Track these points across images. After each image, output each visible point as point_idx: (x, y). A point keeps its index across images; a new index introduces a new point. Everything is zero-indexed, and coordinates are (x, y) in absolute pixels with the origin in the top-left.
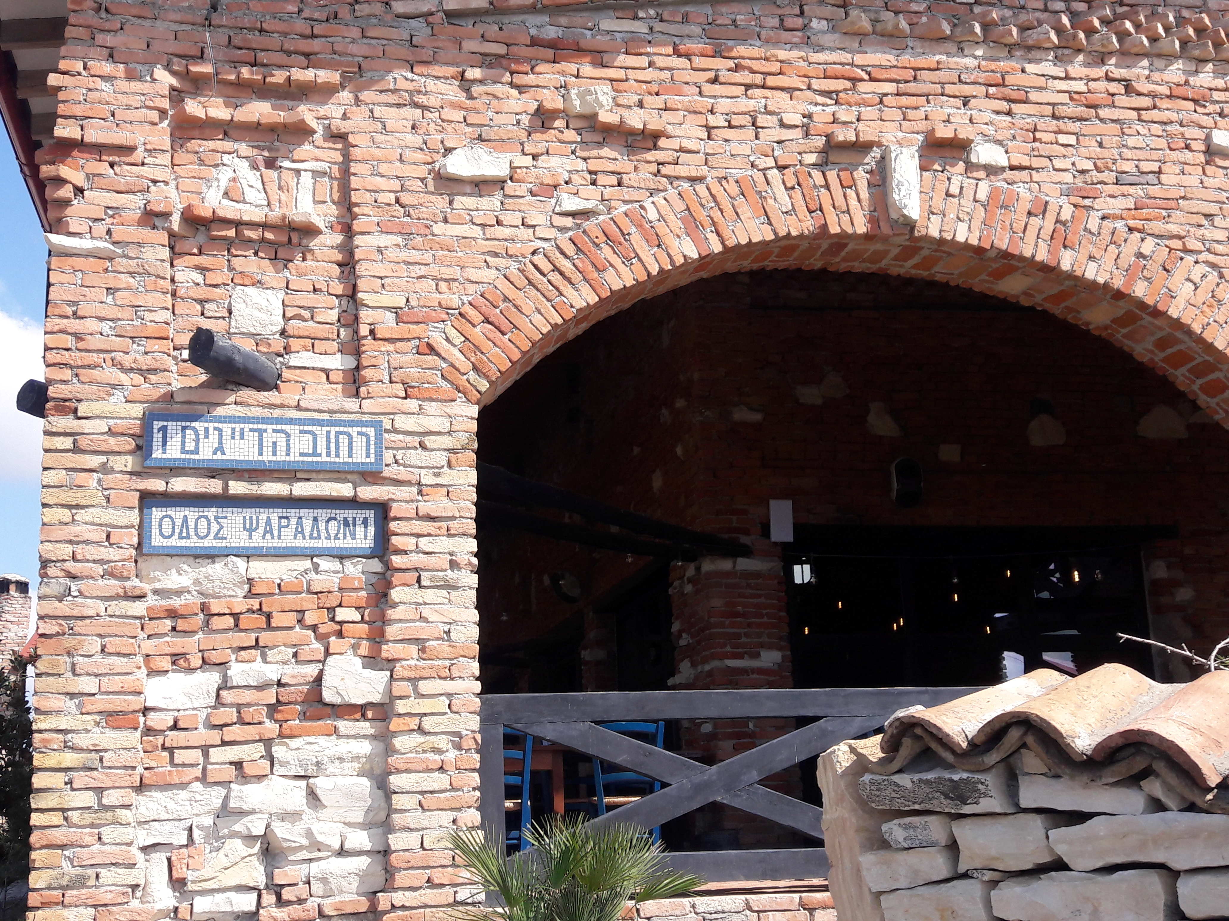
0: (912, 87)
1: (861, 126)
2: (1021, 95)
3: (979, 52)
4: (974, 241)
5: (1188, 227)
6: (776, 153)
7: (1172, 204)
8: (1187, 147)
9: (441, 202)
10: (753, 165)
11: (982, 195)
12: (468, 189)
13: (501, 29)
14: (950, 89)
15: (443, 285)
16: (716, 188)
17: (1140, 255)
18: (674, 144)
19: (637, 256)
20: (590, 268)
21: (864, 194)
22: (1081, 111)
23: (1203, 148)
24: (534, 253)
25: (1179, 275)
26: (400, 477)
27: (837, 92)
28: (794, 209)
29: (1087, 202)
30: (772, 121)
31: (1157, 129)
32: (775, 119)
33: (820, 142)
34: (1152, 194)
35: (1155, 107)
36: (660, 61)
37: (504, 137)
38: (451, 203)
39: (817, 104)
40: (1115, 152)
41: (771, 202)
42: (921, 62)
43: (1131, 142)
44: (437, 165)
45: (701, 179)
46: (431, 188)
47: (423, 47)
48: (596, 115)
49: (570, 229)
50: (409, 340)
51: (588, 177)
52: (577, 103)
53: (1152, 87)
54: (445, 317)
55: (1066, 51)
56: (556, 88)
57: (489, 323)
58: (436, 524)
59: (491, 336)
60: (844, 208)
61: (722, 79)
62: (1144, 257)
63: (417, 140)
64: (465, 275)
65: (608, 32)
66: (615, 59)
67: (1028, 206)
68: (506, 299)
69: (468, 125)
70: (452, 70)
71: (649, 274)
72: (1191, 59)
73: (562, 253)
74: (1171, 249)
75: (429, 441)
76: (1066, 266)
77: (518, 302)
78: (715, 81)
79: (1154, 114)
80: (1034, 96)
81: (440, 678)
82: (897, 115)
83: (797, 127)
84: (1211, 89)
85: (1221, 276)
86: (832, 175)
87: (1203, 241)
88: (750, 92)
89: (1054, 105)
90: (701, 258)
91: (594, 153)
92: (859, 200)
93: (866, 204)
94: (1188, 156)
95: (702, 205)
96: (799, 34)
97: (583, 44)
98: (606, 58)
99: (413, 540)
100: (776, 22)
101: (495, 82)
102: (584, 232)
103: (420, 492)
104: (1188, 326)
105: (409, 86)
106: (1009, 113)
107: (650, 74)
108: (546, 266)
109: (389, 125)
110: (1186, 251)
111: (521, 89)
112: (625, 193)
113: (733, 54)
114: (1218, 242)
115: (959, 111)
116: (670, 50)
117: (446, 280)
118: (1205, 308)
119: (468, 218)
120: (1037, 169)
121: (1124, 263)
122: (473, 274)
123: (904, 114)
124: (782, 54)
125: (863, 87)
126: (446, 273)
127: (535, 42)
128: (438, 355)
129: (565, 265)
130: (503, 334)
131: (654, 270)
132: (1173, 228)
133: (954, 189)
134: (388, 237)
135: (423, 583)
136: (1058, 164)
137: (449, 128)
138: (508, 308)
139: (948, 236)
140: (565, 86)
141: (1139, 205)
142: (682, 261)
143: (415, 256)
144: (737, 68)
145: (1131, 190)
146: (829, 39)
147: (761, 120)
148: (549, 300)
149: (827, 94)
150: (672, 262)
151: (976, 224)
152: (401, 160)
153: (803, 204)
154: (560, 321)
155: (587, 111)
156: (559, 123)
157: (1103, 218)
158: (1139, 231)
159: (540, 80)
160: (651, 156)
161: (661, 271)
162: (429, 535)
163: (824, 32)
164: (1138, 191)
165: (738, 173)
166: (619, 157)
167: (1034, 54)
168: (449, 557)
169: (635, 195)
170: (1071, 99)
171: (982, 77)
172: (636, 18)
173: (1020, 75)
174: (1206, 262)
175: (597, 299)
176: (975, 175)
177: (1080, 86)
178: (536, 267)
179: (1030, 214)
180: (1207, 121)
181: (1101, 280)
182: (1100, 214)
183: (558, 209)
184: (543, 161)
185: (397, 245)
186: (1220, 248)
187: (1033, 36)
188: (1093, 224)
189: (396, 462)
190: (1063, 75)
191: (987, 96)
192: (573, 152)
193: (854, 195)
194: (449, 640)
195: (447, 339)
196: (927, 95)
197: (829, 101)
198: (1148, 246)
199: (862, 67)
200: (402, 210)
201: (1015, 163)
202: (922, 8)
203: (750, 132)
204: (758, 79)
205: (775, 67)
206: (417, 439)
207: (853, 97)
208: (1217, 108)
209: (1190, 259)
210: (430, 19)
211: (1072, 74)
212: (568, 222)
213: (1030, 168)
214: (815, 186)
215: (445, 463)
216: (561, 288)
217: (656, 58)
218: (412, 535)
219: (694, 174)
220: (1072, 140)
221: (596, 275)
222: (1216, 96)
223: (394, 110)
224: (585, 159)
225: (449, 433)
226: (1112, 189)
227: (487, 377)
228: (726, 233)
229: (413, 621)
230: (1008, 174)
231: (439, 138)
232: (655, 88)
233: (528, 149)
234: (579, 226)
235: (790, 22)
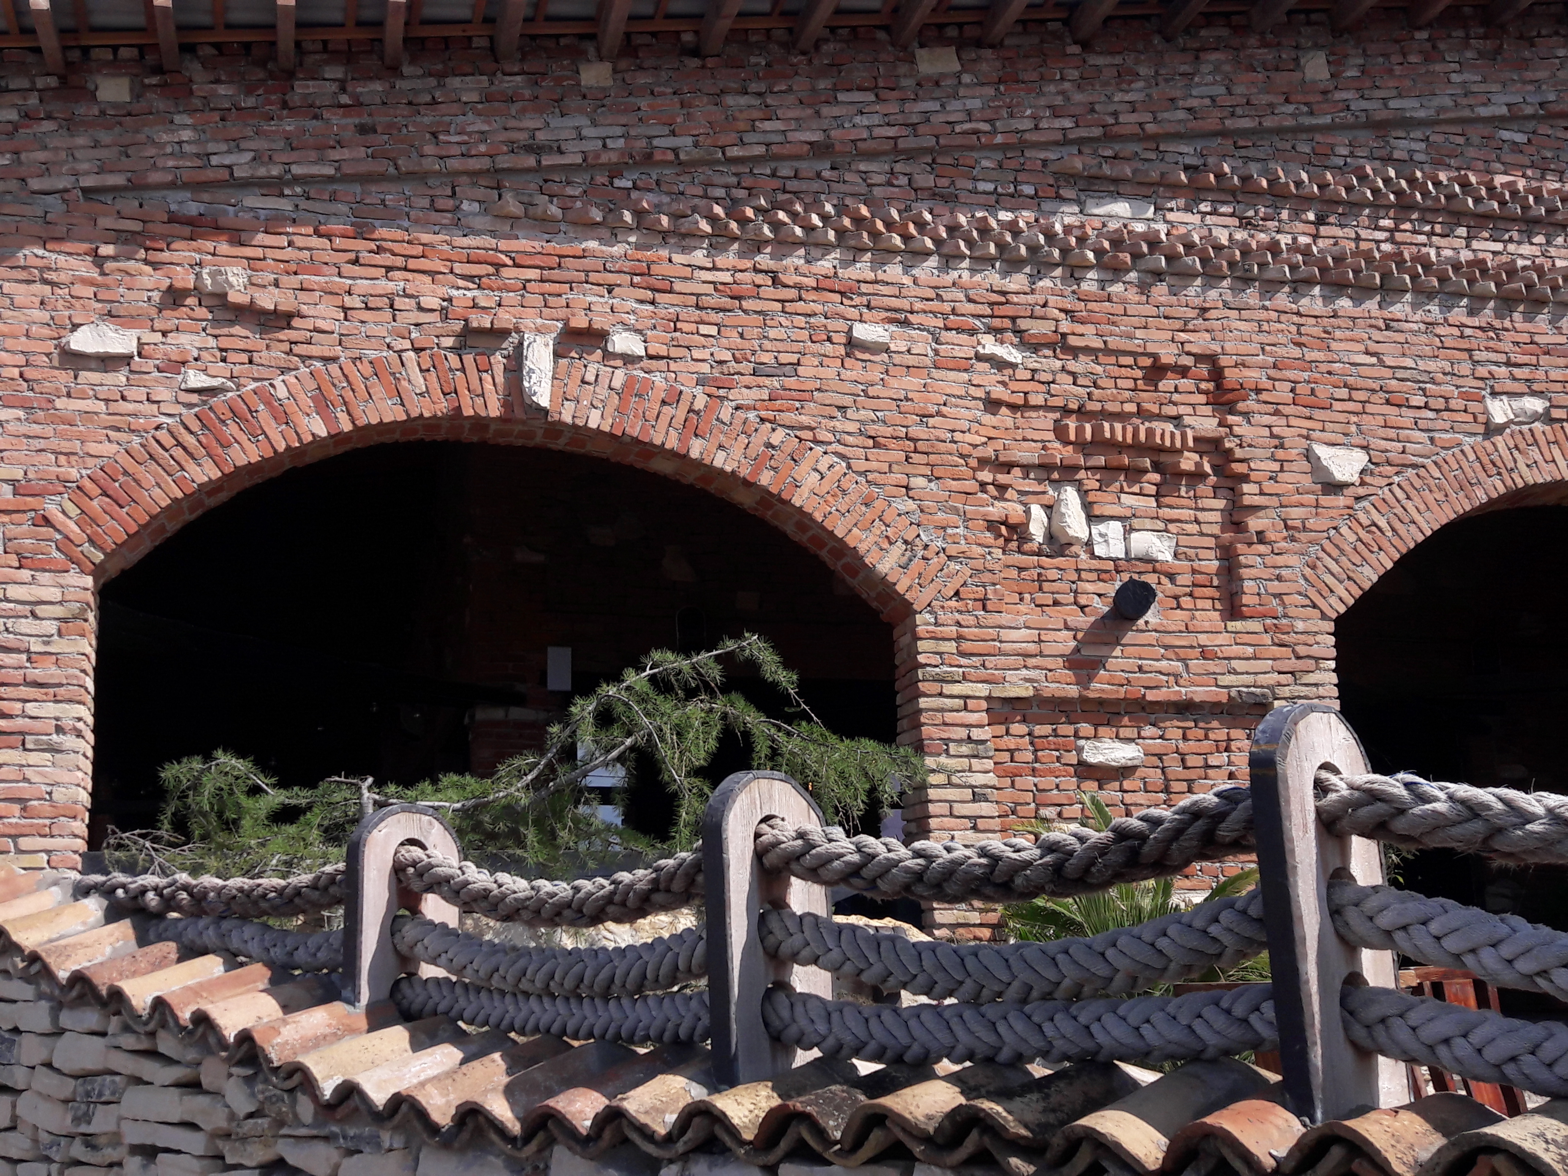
0: (556, 274)
1: (501, 312)
2: (666, 285)
3: (632, 239)
4: (606, 428)
5: (820, 419)
6: (413, 335)
7: (807, 395)
8: (829, 339)
9: (64, 377)
10: (389, 346)
11: (617, 383)
12: (93, 365)
13: (141, 206)
14: (593, 277)
15: (62, 459)
16: (349, 368)
17: (769, 445)
18: (309, 324)
19: (264, 433)
20: (214, 443)
21: (500, 379)
22: (726, 302)
23: (844, 341)
24: (158, 428)
25: (805, 466)
26: (8, 645)
27: (480, 277)
28: (428, 392)
29: (722, 392)
30: (409, 303)
31: (800, 321)
32: (413, 302)
33: (458, 326)
34: (787, 386)
35: (801, 299)
36: (299, 241)
37: (134, 313)
38: (76, 378)
39: (458, 288)
40: (756, 343)
41: (405, 383)
42: (566, 249)
43: (772, 333)
44: (64, 340)
45: (334, 359)
46: (56, 363)
47: (56, 224)
48: (225, 295)
49: (195, 405)
50: (25, 512)
51: (218, 354)
52: (209, 282)
53: (799, 279)
54: (62, 489)
55: (720, 240)
56: (191, 266)
57: (108, 496)
58: (43, 690)
59: (108, 509)
60: (479, 391)
61: (362, 261)
62: (773, 447)
63: (45, 316)
64: (86, 449)
65: (252, 209)
66: (253, 238)
67: (663, 395)
68: (126, 473)
69: (98, 301)
70: (85, 246)
71: (275, 451)
72: (849, 248)
73: (187, 428)
74: (801, 440)
75: (40, 610)
76: (695, 454)
77: (137, 476)
78: (356, 262)
79: (800, 306)
80: (678, 286)
81: (41, 836)
82: (538, 300)
83: (434, 310)
84: (859, 281)
85: (849, 467)
86: (468, 359)
87: (833, 431)
88: (390, 274)
89: (698, 295)
90: (331, 436)
91: (225, 331)
92: (495, 385)
93: (500, 388)
94: (828, 348)
95: (334, 385)
96: (449, 215)
97: (222, 222)
98: (244, 236)
99: (19, 705)
100: (426, 203)
101: (129, 259)
102: (211, 408)
103: (29, 660)
104: (810, 514)
105: (39, 263)
106: (653, 303)
107: (289, 253)
108: (168, 441)
109: (18, 300)
110: (816, 442)
111: (155, 265)
112: (256, 371)
113: (374, 236)
114: (849, 433)
115: (602, 300)
116: (311, 230)
117: (66, 454)
118: (829, 498)
119: (91, 393)
120: (674, 359)
121: (752, 454)
122: (93, 448)
123: (545, 300)
124: (426, 238)
125: (505, 272)
126: (66, 446)
127: (173, 219)
128: (53, 526)
129: (190, 440)
130: (122, 507)
131: (281, 447)
132: (805, 419)
133: (590, 377)
134: (10, 410)
135: (28, 746)
136: (696, 354)
137: (77, 304)
138: (126, 482)
139: (580, 423)
140: (200, 264)
141: (773, 396)
142: (310, 438)
143: (36, 429)
144: (379, 250)
145: (767, 381)
146: (479, 222)
147: (399, 303)
148: (170, 475)
149: (470, 278)
150: (300, 440)
151: (609, 410)
152: (27, 336)
153: (437, 386)
154: (180, 495)
155: (218, 290)
156: (191, 301)
157: (737, 408)
158: (770, 422)
159: (175, 256)
160: (282, 335)
161: (288, 448)
162: (36, 701)
163: (475, 214)
164: (775, 383)
165: (372, 354)
166: (250, 335)
167: (688, 242)
168: (54, 722)
169: (264, 372)
170: (716, 289)
171: (627, 266)
172: (282, 195)
173: (666, 264)
174: (836, 453)
175: (219, 474)
176: (612, 363)
177: (726, 277)
178: (158, 441)
179: (664, 402)
180: (853, 313)
181: (728, 469)
182: (734, 404)
183: (183, 386)
184: (171, 338)
185: (19, 419)
186: (850, 440)
187: (685, 225)
188: (726, 413)
189: (7, 630)
190: (710, 265)
191: (632, 284)
192: (204, 330)
193: (490, 379)
194: (51, 800)
195: (64, 512)
196: (571, 283)
197: (471, 285)
198: (777, 437)
199: (506, 253)
200: (25, 384)
201: (651, 352)
202: (577, 192)
203: (387, 314)
204: (399, 262)
205: (418, 250)
206: (28, 607)
207: (494, 281)
208: (864, 300)
209: (819, 449)
210: (66, 196)
211: (719, 264)
212: (194, 398)
213: (668, 357)
214: (451, 370)
215: (54, 631)
216: (183, 463)
217: (295, 238)
218: (19, 700)
219: (327, 354)
220: (713, 330)
221: (220, 450)
222: (864, 288)
223: (24, 286)
224: (216, 337)
225: (60, 603)
226: (749, 380)
227: (101, 549)
228: (357, 412)
229: (18, 781)
230: (646, 363)
231: (67, 313)
232: (293, 267)
233: (157, 325)
234: (205, 403)
235: (441, 203)
